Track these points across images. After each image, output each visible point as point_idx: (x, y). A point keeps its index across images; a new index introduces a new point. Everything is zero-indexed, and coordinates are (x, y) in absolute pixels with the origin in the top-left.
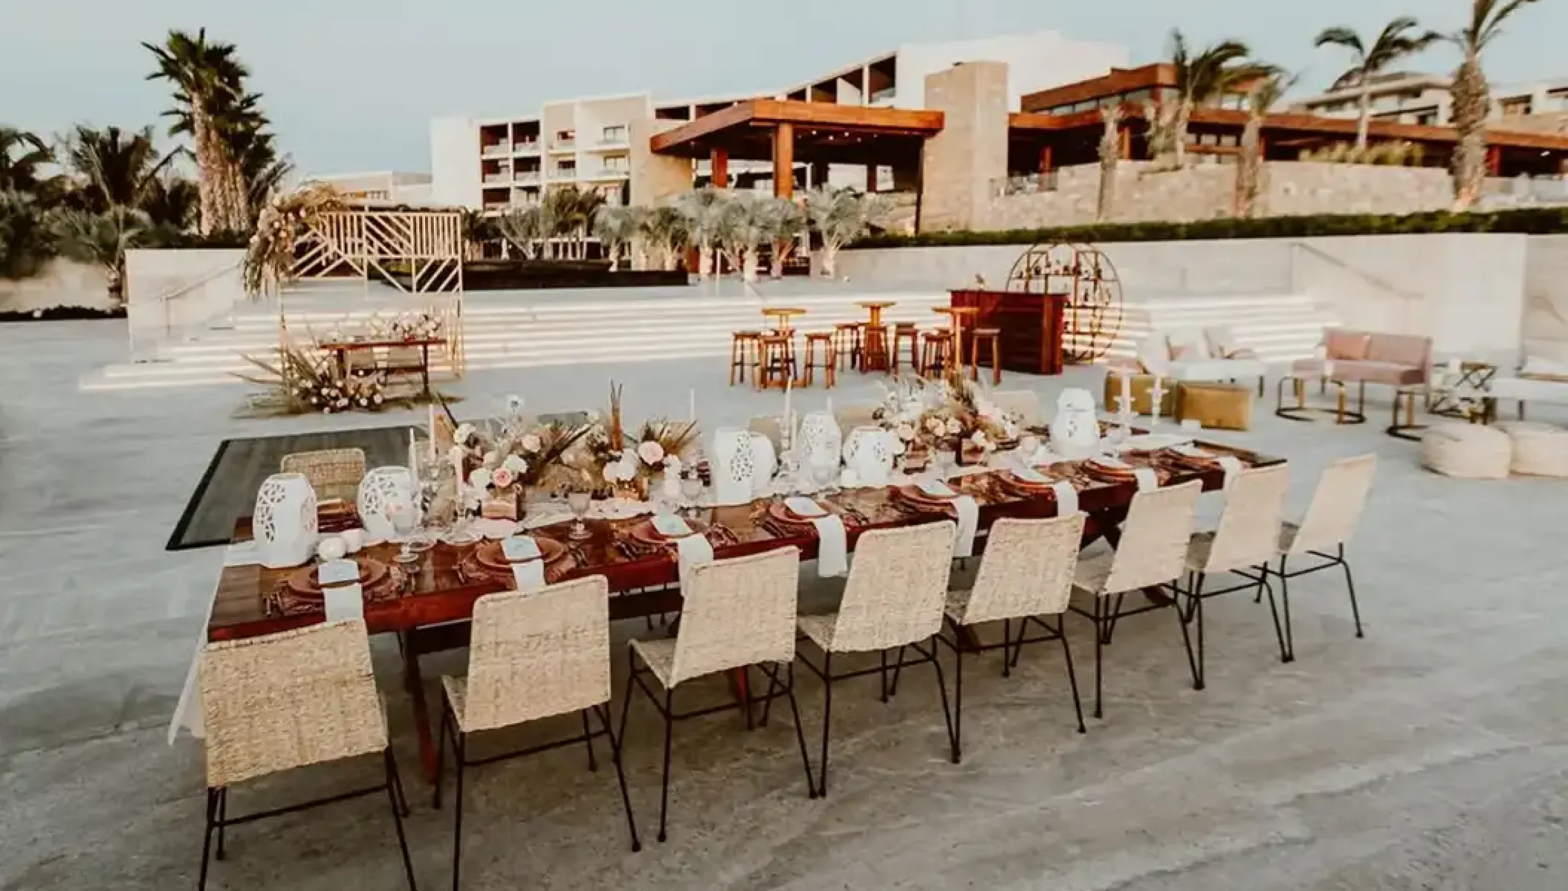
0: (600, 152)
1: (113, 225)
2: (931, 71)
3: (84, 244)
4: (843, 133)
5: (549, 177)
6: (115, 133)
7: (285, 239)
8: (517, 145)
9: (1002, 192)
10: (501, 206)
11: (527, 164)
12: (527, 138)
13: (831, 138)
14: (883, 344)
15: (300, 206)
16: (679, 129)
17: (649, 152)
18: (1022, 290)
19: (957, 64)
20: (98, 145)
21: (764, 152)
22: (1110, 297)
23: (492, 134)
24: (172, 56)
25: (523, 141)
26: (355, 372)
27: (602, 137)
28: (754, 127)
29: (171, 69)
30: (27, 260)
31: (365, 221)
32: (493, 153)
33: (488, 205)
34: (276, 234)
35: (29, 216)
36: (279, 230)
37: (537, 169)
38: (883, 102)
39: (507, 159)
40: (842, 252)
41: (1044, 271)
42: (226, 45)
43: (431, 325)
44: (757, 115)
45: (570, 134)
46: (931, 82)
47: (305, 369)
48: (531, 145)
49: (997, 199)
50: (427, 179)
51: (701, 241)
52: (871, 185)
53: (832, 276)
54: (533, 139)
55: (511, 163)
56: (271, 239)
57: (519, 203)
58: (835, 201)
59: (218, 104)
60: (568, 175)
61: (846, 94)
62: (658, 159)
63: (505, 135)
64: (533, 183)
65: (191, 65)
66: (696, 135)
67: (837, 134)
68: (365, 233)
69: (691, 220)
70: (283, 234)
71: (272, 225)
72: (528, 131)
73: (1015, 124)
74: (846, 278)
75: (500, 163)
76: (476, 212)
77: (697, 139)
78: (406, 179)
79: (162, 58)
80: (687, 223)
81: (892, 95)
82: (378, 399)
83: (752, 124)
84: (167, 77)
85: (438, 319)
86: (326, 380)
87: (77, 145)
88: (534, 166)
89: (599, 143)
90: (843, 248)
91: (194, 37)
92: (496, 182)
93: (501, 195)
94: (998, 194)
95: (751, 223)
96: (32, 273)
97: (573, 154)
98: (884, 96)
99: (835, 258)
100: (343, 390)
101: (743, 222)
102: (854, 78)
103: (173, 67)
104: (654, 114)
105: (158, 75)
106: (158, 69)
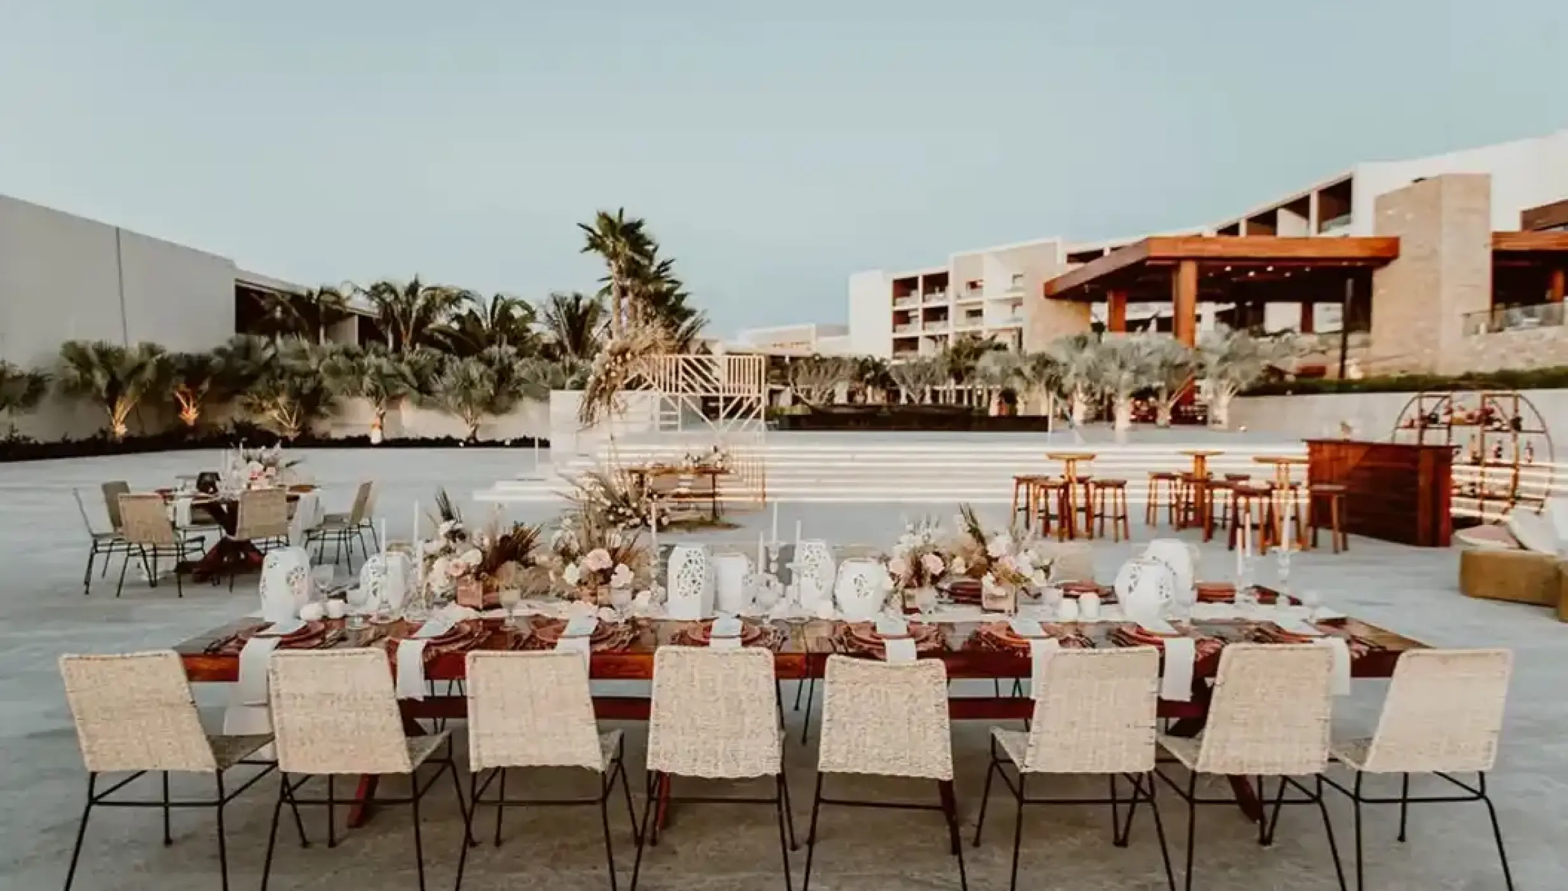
0: (1006, 300)
1: (561, 371)
2: (1386, 190)
3: (542, 387)
4: (1265, 267)
5: (956, 325)
6: (578, 298)
7: (616, 377)
8: (927, 296)
9: (1483, 328)
10: (910, 354)
11: (936, 314)
12: (937, 289)
13: (1252, 274)
14: (1207, 501)
15: (627, 350)
16: (1074, 272)
17: (1042, 297)
18: (1414, 441)
19: (1416, 181)
20: (566, 308)
21: (1164, 293)
22: (1531, 451)
23: (904, 287)
24: (599, 232)
25: (933, 292)
26: (650, 496)
27: (1010, 285)
28: (1151, 266)
29: (595, 244)
30: (504, 400)
31: (681, 363)
32: (905, 304)
33: (898, 354)
34: (608, 373)
35: (510, 365)
36: (610, 371)
37: (946, 318)
38: (1335, 231)
39: (916, 310)
40: (1238, 399)
41: (1445, 419)
42: (637, 220)
43: (718, 456)
44: (1154, 254)
45: (979, 284)
46: (1382, 203)
47: (609, 493)
48: (941, 295)
49: (1475, 337)
50: (844, 330)
51: (1075, 386)
52: (1307, 325)
53: (1224, 426)
54: (942, 290)
55: (920, 313)
56: (603, 378)
57: (927, 351)
58: (1228, 343)
59: (633, 270)
60: (974, 324)
61: (1289, 225)
62: (1051, 304)
63: (915, 287)
64: (943, 332)
65: (611, 239)
66: (1089, 278)
67: (1260, 270)
68: (681, 373)
69: (1065, 365)
70: (613, 374)
71: (604, 365)
72: (937, 282)
73: (1504, 246)
74: (1243, 428)
75: (911, 314)
76: (882, 360)
77: (1089, 282)
78: (823, 331)
79: (591, 235)
80: (1061, 369)
81: (1348, 222)
82: (665, 521)
83: (1149, 263)
84: (593, 250)
85: (724, 451)
86: (625, 499)
87: (551, 309)
88: (942, 317)
89: (1007, 291)
90: (1240, 394)
91: (614, 215)
92: (906, 332)
93: (911, 343)
94: (1477, 332)
95: (1122, 366)
96: (505, 410)
97: (980, 303)
98: (1333, 224)
99: (1229, 406)
100: (636, 511)
101: (1114, 366)
102: (1300, 207)
103: (599, 241)
104: (1065, 259)
105: (587, 249)
106: (586, 244)
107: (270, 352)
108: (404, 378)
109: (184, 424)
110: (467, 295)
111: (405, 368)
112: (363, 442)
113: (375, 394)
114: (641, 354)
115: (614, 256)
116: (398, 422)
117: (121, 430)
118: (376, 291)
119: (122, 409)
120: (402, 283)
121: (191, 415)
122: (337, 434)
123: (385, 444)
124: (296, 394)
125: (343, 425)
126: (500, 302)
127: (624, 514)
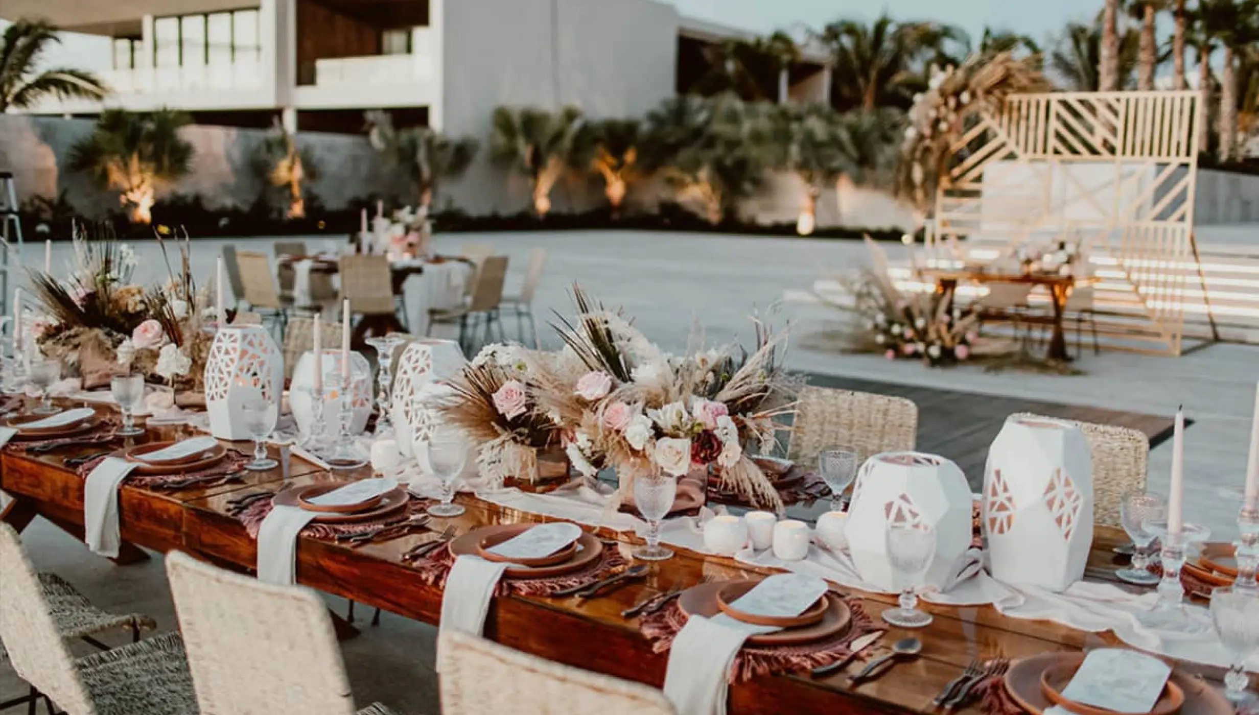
31: (1055, 107)
43: (1061, 257)
47: (887, 303)
68: (1054, 124)
82: (960, 352)
107: (702, 117)
108: (841, 147)
109: (607, 201)
110: (947, 32)
111: (844, 135)
112: (788, 230)
113: (803, 167)
114: (988, 92)
116: (833, 207)
117: (543, 205)
118: (832, 33)
119: (545, 182)
120: (868, 20)
121: (616, 190)
122: (765, 219)
123: (818, 234)
124: (720, 169)
125: (771, 208)
127: (901, 336)
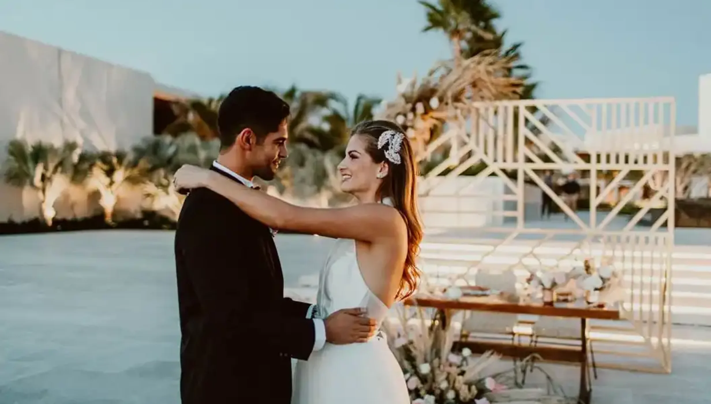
15: (433, 92)
103: (438, 16)
105: (427, 29)
106: (426, 23)
110: (333, 96)
115: (456, 33)
117: (49, 213)
119: (52, 196)
121: (109, 201)
126: (363, 102)
